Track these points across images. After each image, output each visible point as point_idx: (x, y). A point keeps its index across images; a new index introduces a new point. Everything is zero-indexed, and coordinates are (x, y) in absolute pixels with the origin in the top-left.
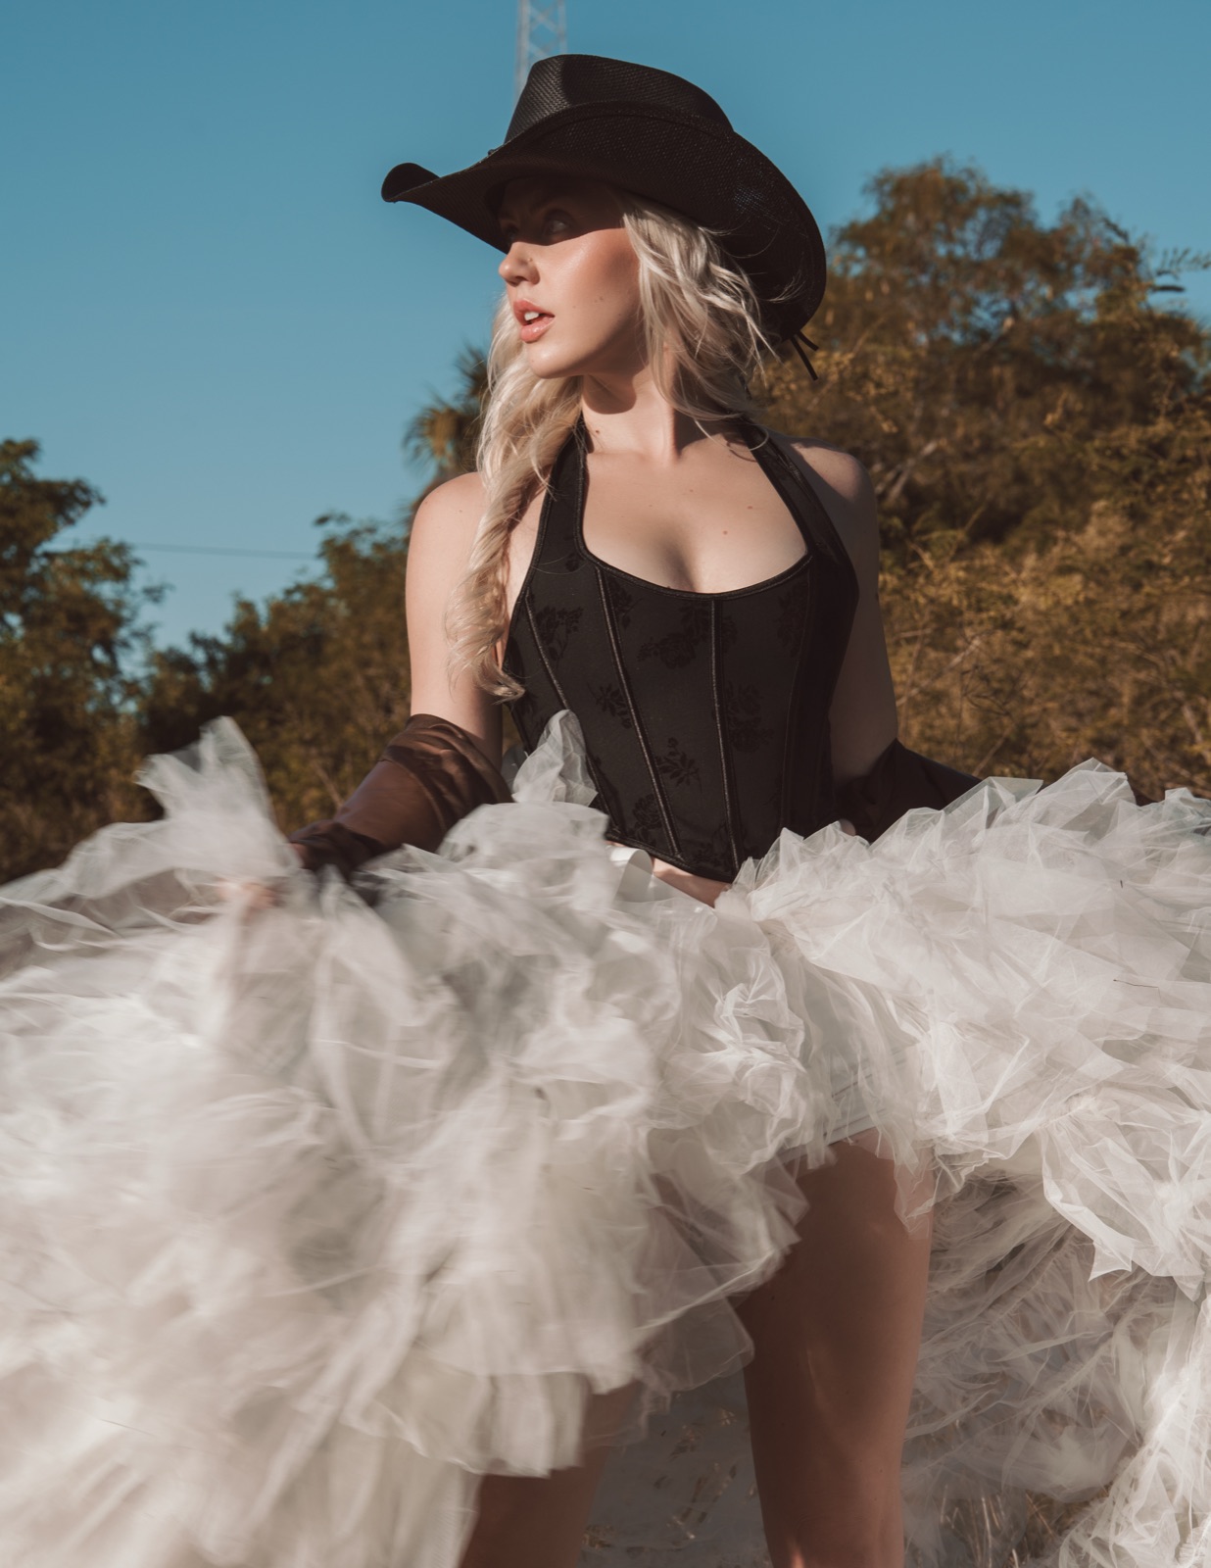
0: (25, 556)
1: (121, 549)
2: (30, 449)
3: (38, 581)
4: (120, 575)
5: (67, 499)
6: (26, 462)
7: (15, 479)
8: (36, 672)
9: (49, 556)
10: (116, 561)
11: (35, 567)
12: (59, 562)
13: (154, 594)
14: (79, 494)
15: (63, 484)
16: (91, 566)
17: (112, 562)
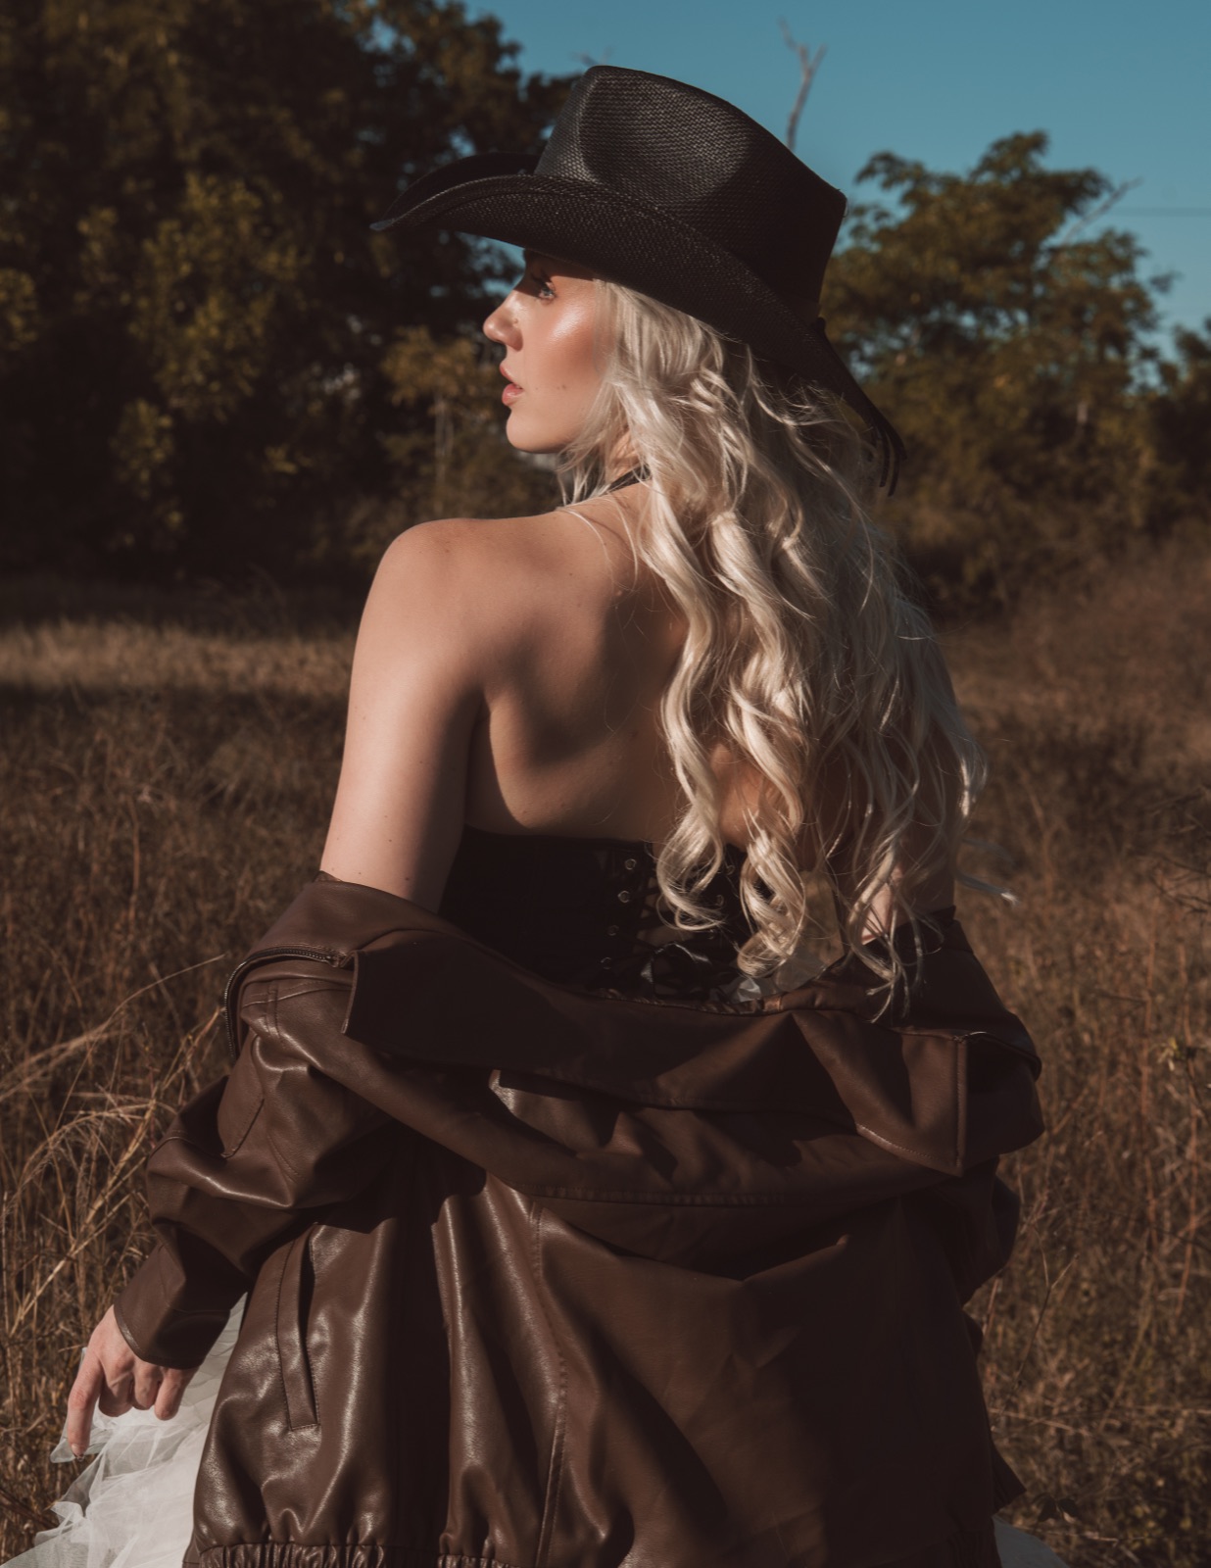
0: (1031, 252)
1: (1125, 240)
2: (1037, 142)
3: (1044, 276)
4: (1125, 265)
5: (1074, 190)
6: (1035, 156)
7: (1024, 175)
8: (1039, 368)
9: (1055, 251)
10: (1120, 252)
11: (1042, 261)
12: (1065, 257)
13: (1163, 283)
14: (1090, 186)
15: (1073, 175)
16: (1095, 259)
17: (1117, 253)
